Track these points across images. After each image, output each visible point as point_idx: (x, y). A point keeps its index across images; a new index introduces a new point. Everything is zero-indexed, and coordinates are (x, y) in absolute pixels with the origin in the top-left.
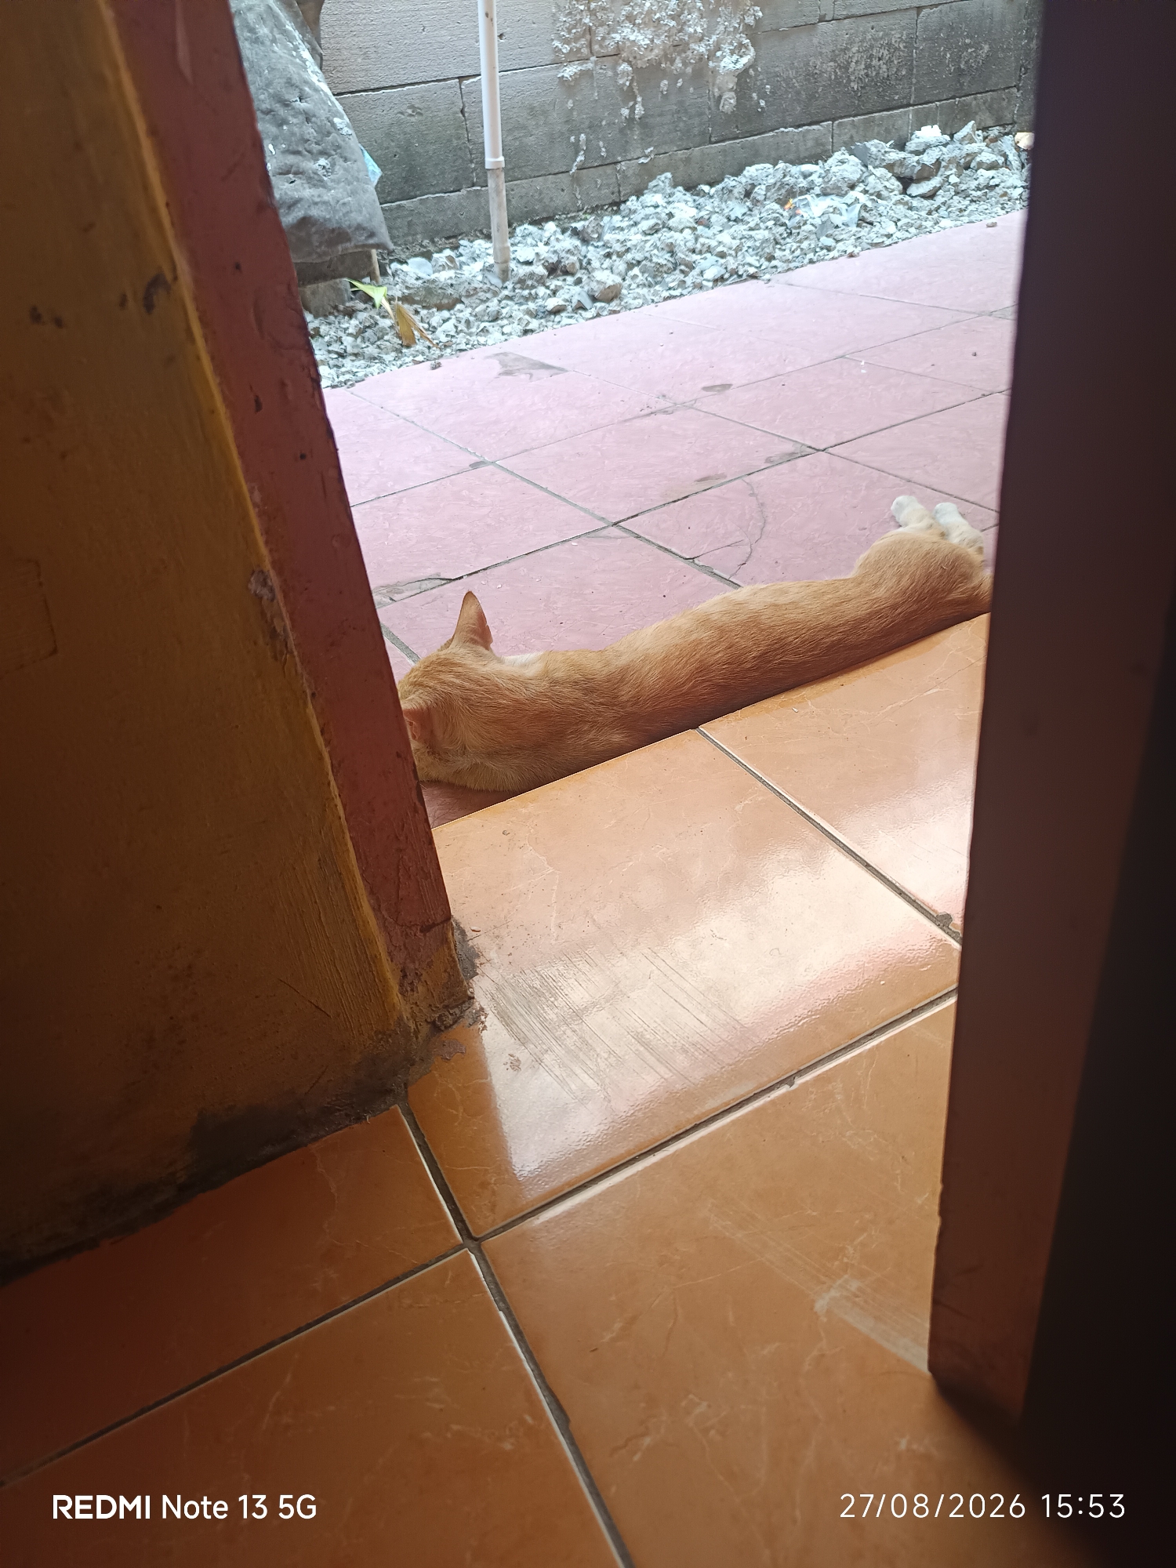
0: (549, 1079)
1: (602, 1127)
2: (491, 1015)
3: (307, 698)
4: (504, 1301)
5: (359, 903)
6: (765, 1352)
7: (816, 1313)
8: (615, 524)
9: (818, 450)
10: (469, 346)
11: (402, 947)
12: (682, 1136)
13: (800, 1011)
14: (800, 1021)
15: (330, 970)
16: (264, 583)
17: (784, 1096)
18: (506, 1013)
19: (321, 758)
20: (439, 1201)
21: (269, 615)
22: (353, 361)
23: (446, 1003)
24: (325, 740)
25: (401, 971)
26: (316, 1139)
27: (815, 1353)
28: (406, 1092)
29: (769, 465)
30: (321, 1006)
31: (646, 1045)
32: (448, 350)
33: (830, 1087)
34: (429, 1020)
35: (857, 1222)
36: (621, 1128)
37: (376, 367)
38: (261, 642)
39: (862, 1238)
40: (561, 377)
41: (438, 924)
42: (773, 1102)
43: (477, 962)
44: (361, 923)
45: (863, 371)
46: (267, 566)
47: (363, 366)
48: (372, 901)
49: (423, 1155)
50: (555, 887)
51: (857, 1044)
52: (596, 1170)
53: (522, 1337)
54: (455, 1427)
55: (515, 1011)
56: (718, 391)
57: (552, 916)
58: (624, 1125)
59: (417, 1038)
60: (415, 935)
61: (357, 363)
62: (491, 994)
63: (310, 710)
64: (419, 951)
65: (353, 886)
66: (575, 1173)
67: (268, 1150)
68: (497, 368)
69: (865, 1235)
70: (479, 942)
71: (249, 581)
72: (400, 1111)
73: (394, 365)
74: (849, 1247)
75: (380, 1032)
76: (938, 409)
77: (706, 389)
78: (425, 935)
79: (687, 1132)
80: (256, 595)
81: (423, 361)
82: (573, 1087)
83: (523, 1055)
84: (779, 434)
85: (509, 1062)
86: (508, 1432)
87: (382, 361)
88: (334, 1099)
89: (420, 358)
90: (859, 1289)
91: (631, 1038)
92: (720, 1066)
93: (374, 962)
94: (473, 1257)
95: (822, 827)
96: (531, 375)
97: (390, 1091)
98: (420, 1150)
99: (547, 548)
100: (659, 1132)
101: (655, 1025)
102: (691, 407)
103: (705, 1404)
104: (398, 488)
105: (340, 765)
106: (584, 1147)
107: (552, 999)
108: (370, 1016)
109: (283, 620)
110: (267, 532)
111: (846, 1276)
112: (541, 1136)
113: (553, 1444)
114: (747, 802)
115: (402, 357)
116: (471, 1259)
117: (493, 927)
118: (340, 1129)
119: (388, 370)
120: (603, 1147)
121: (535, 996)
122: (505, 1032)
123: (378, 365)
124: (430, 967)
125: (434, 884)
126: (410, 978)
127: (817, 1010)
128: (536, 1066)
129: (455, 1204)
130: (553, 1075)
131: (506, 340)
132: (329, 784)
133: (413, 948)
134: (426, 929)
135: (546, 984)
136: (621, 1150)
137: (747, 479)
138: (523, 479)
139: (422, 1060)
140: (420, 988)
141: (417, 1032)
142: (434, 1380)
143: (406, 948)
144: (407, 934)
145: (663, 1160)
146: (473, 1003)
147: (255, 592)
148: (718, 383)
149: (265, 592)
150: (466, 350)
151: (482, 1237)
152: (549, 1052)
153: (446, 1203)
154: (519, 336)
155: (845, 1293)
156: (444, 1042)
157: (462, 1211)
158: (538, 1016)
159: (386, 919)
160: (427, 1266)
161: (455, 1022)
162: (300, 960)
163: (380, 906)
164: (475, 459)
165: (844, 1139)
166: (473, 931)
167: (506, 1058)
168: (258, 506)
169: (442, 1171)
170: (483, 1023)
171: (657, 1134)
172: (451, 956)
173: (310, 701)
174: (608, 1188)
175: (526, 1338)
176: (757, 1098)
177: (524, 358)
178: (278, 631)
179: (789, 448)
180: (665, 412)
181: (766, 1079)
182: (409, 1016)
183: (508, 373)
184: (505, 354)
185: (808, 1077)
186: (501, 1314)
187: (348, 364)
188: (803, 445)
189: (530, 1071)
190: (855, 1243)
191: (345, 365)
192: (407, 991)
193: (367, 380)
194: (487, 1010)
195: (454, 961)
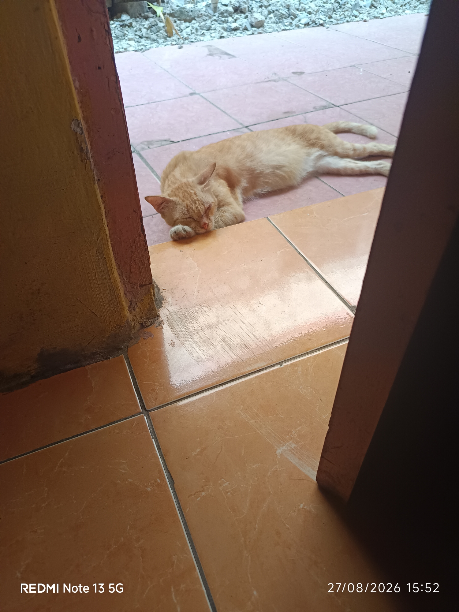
0: (185, 351)
1: (204, 373)
2: (165, 324)
3: (95, 180)
4: (155, 436)
5: (113, 272)
6: (254, 467)
7: (276, 454)
8: (247, 127)
9: (336, 106)
10: (196, 40)
11: (131, 292)
12: (234, 380)
13: (290, 337)
14: (289, 341)
15: (99, 298)
16: (78, 126)
17: (277, 369)
18: (172, 323)
19: (100, 208)
20: (135, 394)
21: (80, 141)
22: (145, 40)
23: (148, 317)
24: (103, 201)
25: (130, 302)
26: (88, 364)
27: (274, 469)
28: (127, 350)
29: (314, 110)
30: (94, 312)
31: (226, 343)
32: (187, 41)
33: (296, 368)
34: (140, 323)
35: (298, 422)
36: (211, 374)
37: (155, 44)
38: (76, 152)
39: (299, 428)
40: (233, 59)
41: (147, 285)
42: (273, 371)
43: (163, 302)
44: (113, 280)
45: (361, 74)
46: (80, 117)
47: (150, 43)
48: (119, 272)
49: (131, 375)
50: (199, 276)
51: (310, 353)
52: (199, 389)
53: (161, 450)
54: (129, 480)
55: (175, 323)
56: (299, 74)
57: (196, 287)
58: (212, 373)
59: (134, 329)
60: (137, 288)
61: (147, 42)
62: (167, 316)
63: (96, 186)
64: (138, 295)
65: (111, 264)
66: (190, 389)
67: (69, 366)
68: (207, 52)
69: (301, 427)
70: (165, 294)
71: (71, 124)
72: (124, 357)
73: (163, 45)
74: (294, 431)
75: (118, 325)
76: (390, 94)
77: (294, 73)
78: (141, 289)
79: (237, 379)
80: (74, 131)
81: (175, 45)
82: (195, 356)
83: (176, 341)
84: (321, 97)
85: (170, 343)
86: (150, 484)
87: (158, 42)
88: (98, 349)
89: (174, 43)
90: (295, 447)
91: (221, 339)
92: (254, 355)
93: (118, 297)
94: (145, 417)
95: (311, 265)
96: (221, 57)
97: (120, 349)
98: (130, 373)
99: (216, 133)
100: (226, 377)
101: (231, 335)
102: (286, 80)
103: (228, 483)
104: (157, 100)
105: (109, 212)
106: (195, 380)
107: (191, 320)
108: (115, 318)
109: (86, 144)
110: (81, 102)
111: (290, 442)
112: (179, 373)
113: (167, 491)
114: (282, 251)
115: (167, 41)
116: (144, 418)
117: (171, 289)
118: (99, 361)
119: (160, 46)
120: (203, 381)
121: (185, 318)
122: (170, 331)
123: (156, 43)
124: (142, 302)
125: (146, 268)
126: (133, 305)
127: (296, 337)
128: (181, 346)
129: (141, 396)
130: (187, 350)
131: (212, 40)
132: (102, 220)
133: (135, 293)
134: (141, 286)
135: (189, 314)
136: (210, 382)
137: (304, 115)
138: (211, 103)
139: (135, 338)
140: (137, 310)
141: (134, 327)
142: (124, 462)
143: (132, 293)
144: (133, 287)
145: (226, 388)
146: (159, 318)
147: (74, 129)
148: (299, 71)
149: (78, 130)
150: (194, 42)
151: (150, 410)
152: (187, 341)
153: (137, 395)
154: (218, 39)
155: (289, 448)
156: (145, 332)
157: (143, 399)
158: (185, 326)
159: (125, 280)
160: (127, 419)
161: (151, 325)
162: (86, 292)
163: (122, 274)
164: (191, 91)
165: (299, 389)
166: (163, 289)
167: (170, 342)
168: (78, 89)
169: (137, 383)
170: (162, 326)
171: (225, 378)
172: (151, 298)
173: (96, 183)
174: (202, 397)
175: (162, 450)
176: (267, 369)
177: (218, 49)
178: (84, 149)
179: (324, 103)
180: (275, 81)
181: (271, 362)
182: (132, 320)
183: (211, 55)
184: (211, 46)
185: (288, 363)
186: (153, 440)
187: (143, 41)
188: (330, 103)
189: (178, 347)
190: (296, 430)
191: (142, 42)
192: (131, 310)
193: (151, 50)
194: (164, 321)
195: (153, 301)
